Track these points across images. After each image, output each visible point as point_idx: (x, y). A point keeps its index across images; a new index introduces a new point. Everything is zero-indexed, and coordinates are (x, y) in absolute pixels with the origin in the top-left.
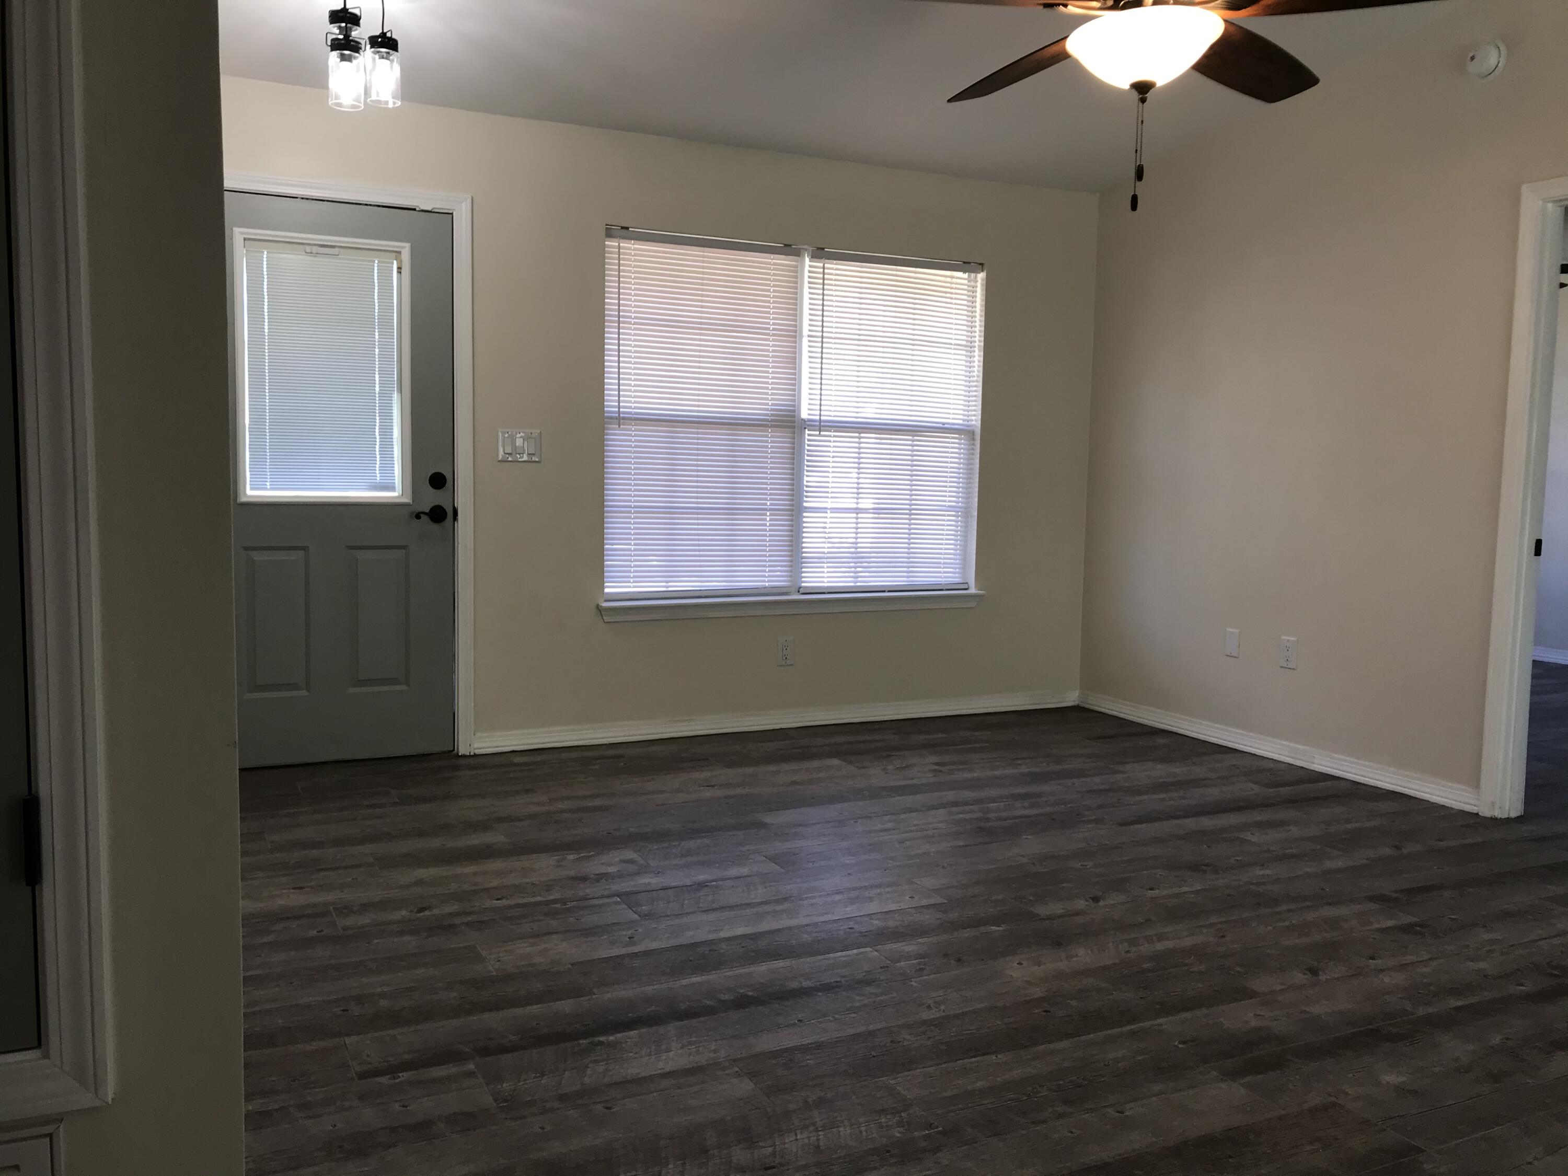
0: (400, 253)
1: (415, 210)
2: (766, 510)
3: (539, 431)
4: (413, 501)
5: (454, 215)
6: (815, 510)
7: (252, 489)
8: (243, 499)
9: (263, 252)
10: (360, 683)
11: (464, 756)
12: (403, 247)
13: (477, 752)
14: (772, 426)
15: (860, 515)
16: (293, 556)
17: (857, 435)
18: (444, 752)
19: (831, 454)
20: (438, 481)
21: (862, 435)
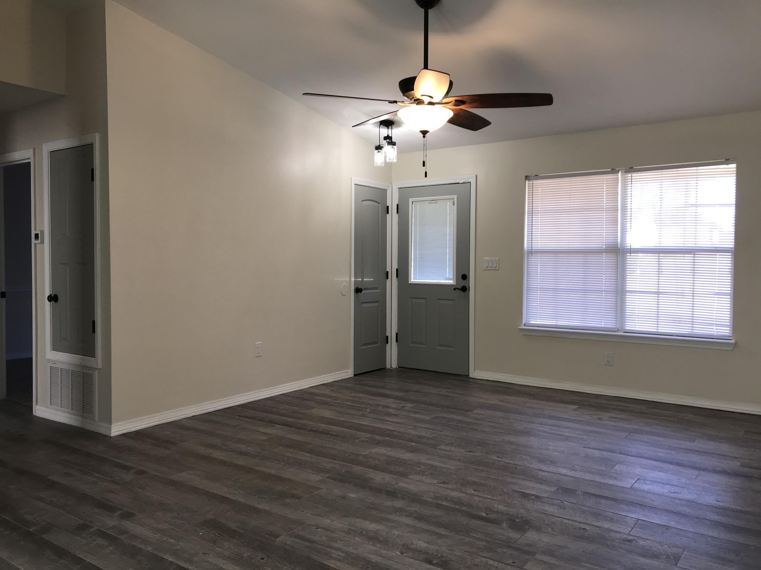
0: (454, 199)
1: (459, 183)
2: (602, 291)
3: (498, 258)
4: (456, 284)
5: (471, 183)
6: (633, 292)
7: (413, 279)
8: (410, 282)
9: (417, 205)
10: (441, 345)
11: (471, 378)
12: (455, 197)
13: (476, 377)
14: (605, 252)
15: (660, 296)
16: (423, 301)
17: (657, 255)
18: (465, 375)
19: (639, 265)
20: (465, 277)
21: (661, 255)
